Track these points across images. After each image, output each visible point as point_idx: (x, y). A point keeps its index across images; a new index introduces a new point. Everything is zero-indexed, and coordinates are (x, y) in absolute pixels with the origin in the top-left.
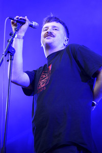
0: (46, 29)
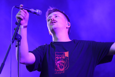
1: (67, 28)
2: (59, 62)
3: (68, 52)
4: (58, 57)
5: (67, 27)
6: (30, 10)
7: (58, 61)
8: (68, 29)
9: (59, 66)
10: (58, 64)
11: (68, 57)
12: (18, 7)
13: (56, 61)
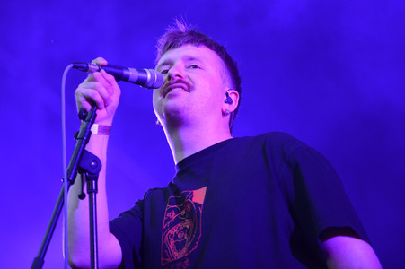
0: (166, 68)
1: (224, 114)
2: (176, 230)
3: (205, 188)
4: (174, 213)
5: (224, 110)
6: (125, 72)
7: (171, 226)
8: (228, 117)
9: (172, 242)
10: (172, 236)
11: (200, 205)
12: (85, 65)
13: (165, 230)
